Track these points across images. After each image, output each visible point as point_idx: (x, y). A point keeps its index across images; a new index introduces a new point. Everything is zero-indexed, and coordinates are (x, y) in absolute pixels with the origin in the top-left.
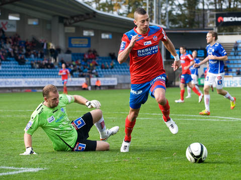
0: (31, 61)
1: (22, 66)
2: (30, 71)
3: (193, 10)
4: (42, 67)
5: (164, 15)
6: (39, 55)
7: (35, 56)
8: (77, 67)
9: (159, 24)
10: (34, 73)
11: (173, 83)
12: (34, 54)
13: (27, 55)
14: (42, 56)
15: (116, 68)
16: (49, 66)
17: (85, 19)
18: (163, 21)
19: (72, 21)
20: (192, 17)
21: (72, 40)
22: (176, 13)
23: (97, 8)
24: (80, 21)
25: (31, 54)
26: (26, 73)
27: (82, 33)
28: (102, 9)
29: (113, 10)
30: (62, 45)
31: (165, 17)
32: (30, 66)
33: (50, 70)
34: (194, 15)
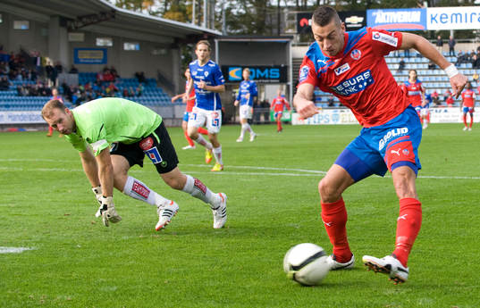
0: (18, 84)
1: (4, 92)
2: (16, 100)
3: (264, 8)
4: (33, 93)
5: (219, 14)
6: (30, 76)
7: (23, 77)
8: (87, 93)
9: (211, 28)
10: (22, 103)
11: (233, 119)
12: (22, 74)
13: (12, 76)
14: (34, 78)
15: (146, 95)
16: (44, 93)
17: (100, 21)
18: (217, 24)
19: (80, 24)
20: (262, 19)
21: (80, 52)
22: (238, 12)
23: (117, 5)
24: (92, 23)
25: (18, 74)
26: (10, 103)
27: (95, 42)
28: (124, 6)
29: (141, 7)
30: (65, 61)
31: (220, 17)
32: (16, 92)
33: (46, 98)
34: (264, 16)
